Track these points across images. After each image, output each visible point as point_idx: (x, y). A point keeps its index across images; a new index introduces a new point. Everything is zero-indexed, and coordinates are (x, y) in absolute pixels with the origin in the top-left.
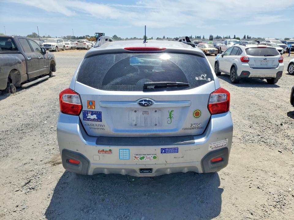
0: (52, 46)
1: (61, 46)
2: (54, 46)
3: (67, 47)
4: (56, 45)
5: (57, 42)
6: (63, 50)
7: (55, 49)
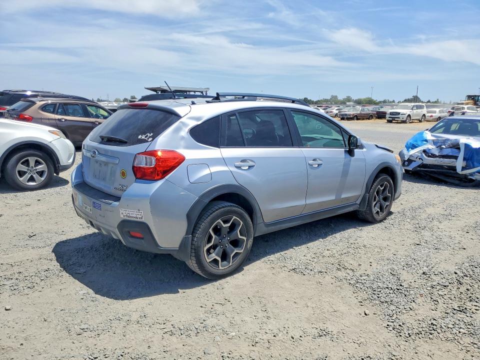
0: (402, 114)
1: (418, 115)
2: (404, 114)
3: (431, 116)
4: (408, 113)
5: (412, 109)
6: (420, 121)
7: (405, 119)
